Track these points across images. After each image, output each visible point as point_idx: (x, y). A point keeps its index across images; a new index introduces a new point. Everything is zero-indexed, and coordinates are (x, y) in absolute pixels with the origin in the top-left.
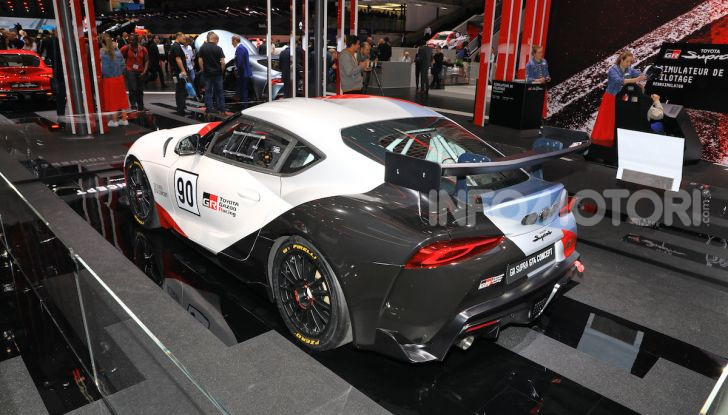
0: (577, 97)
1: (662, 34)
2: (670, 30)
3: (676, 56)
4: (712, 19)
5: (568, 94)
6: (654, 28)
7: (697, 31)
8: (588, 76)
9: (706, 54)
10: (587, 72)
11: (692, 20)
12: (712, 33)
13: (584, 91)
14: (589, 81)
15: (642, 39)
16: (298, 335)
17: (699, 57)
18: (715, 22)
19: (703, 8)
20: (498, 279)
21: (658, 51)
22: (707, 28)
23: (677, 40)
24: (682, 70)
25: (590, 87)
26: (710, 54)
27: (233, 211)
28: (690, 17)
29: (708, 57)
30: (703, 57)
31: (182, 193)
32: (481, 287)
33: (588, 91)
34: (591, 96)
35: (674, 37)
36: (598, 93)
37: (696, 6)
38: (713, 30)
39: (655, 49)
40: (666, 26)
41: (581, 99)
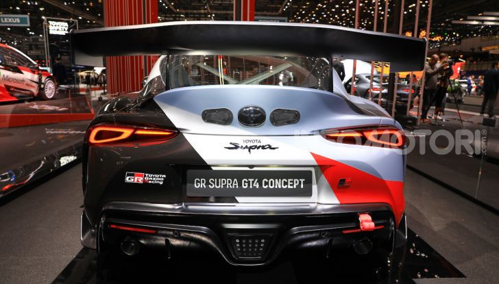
20: (155, 179)
32: (128, 180)
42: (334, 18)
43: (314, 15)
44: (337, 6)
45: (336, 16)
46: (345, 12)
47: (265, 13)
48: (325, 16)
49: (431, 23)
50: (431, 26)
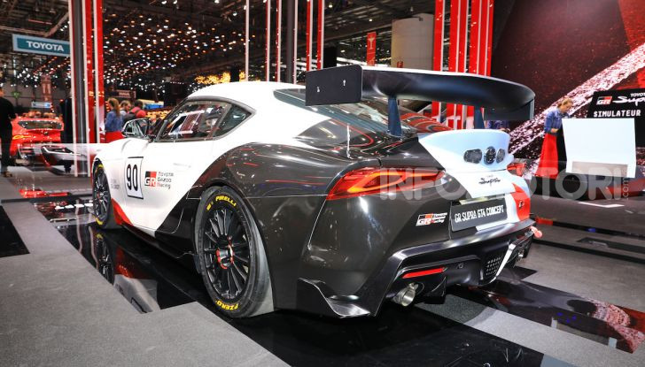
0: (521, 146)
1: (592, 84)
2: (599, 81)
3: (607, 101)
4: (637, 68)
5: (512, 145)
6: (584, 80)
7: (624, 80)
8: (529, 128)
9: (636, 98)
10: (527, 124)
11: (618, 71)
12: (639, 80)
13: (527, 141)
14: (530, 132)
15: (575, 91)
16: (219, 303)
17: (630, 101)
18: (640, 70)
19: (627, 60)
20: (439, 218)
21: (590, 100)
22: (633, 76)
23: (607, 89)
24: (615, 114)
25: (532, 136)
26: (639, 97)
27: (168, 183)
28: (616, 68)
29: (638, 100)
30: (634, 100)
31: (129, 179)
32: (419, 223)
33: (530, 140)
34: (533, 145)
35: (604, 86)
36: (539, 142)
37: (619, 59)
38: (640, 78)
39: (587, 98)
40: (595, 78)
41: (524, 149)
42: (135, 49)
43: (108, 43)
44: (141, 34)
45: (139, 47)
46: (151, 42)
47: (22, 30)
48: (123, 45)
49: (250, 64)
50: (250, 67)
